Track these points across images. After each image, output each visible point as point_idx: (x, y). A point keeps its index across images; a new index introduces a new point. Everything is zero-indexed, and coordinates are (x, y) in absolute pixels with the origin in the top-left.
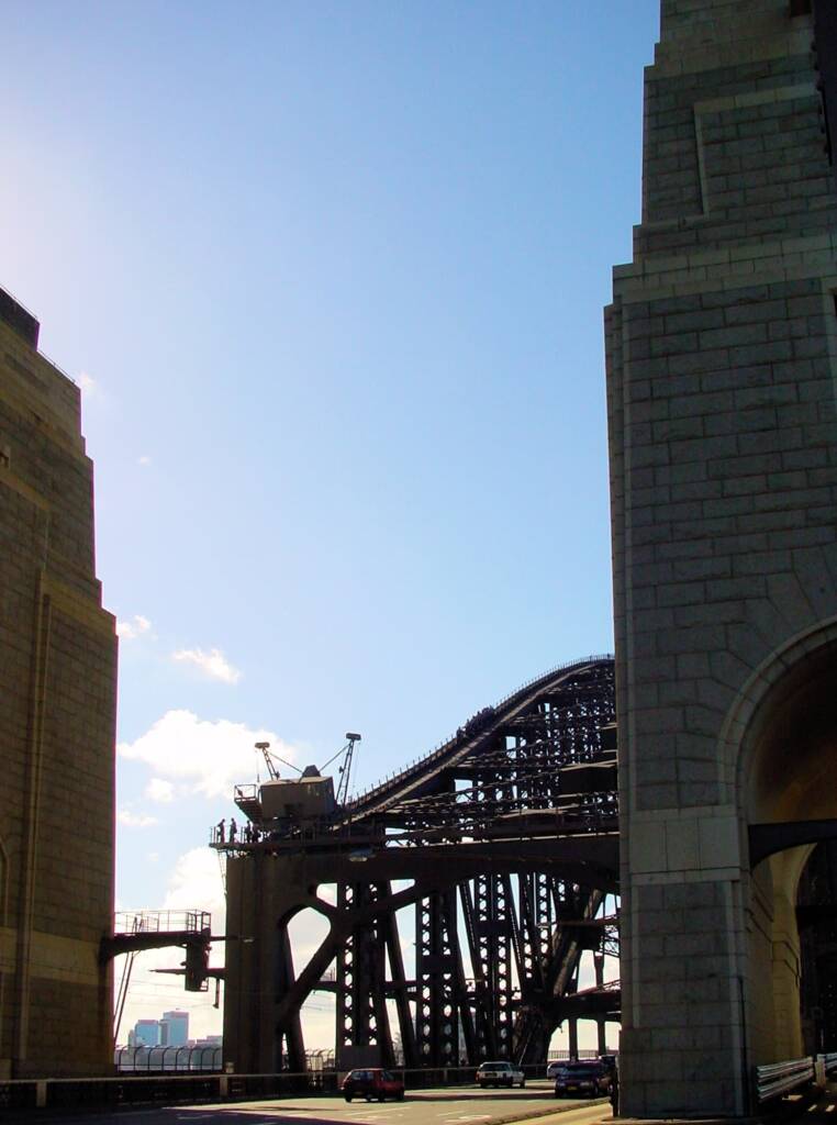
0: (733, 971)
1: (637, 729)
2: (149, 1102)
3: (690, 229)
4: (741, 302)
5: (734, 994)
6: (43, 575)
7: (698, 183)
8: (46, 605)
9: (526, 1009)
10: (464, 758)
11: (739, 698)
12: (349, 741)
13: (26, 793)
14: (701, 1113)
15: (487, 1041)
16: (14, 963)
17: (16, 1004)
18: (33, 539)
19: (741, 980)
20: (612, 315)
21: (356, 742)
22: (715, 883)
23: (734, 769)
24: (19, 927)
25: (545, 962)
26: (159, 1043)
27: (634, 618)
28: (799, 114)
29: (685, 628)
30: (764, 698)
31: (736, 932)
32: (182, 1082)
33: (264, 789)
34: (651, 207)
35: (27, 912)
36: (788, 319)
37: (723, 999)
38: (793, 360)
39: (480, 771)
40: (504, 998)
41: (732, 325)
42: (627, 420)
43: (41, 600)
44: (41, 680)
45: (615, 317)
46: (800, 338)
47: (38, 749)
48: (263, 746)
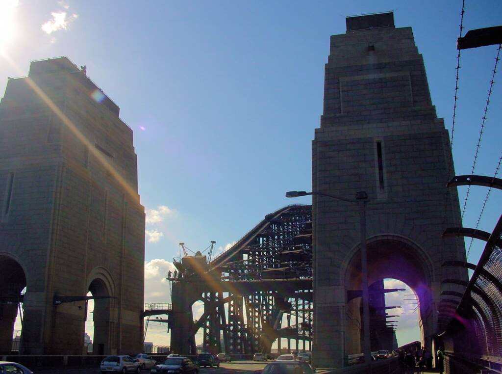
0: (342, 330)
3: (337, 118)
4: (351, 143)
5: (342, 336)
10: (246, 246)
12: (212, 243)
13: (121, 266)
16: (118, 319)
17: (118, 332)
19: (344, 333)
20: (314, 143)
21: (214, 244)
22: (338, 307)
23: (344, 276)
24: (119, 308)
25: (270, 317)
28: (370, 84)
31: (343, 319)
33: (183, 259)
34: (326, 110)
35: (121, 303)
36: (364, 149)
37: (339, 338)
41: (348, 150)
42: (318, 176)
46: (367, 155)
48: (182, 244)
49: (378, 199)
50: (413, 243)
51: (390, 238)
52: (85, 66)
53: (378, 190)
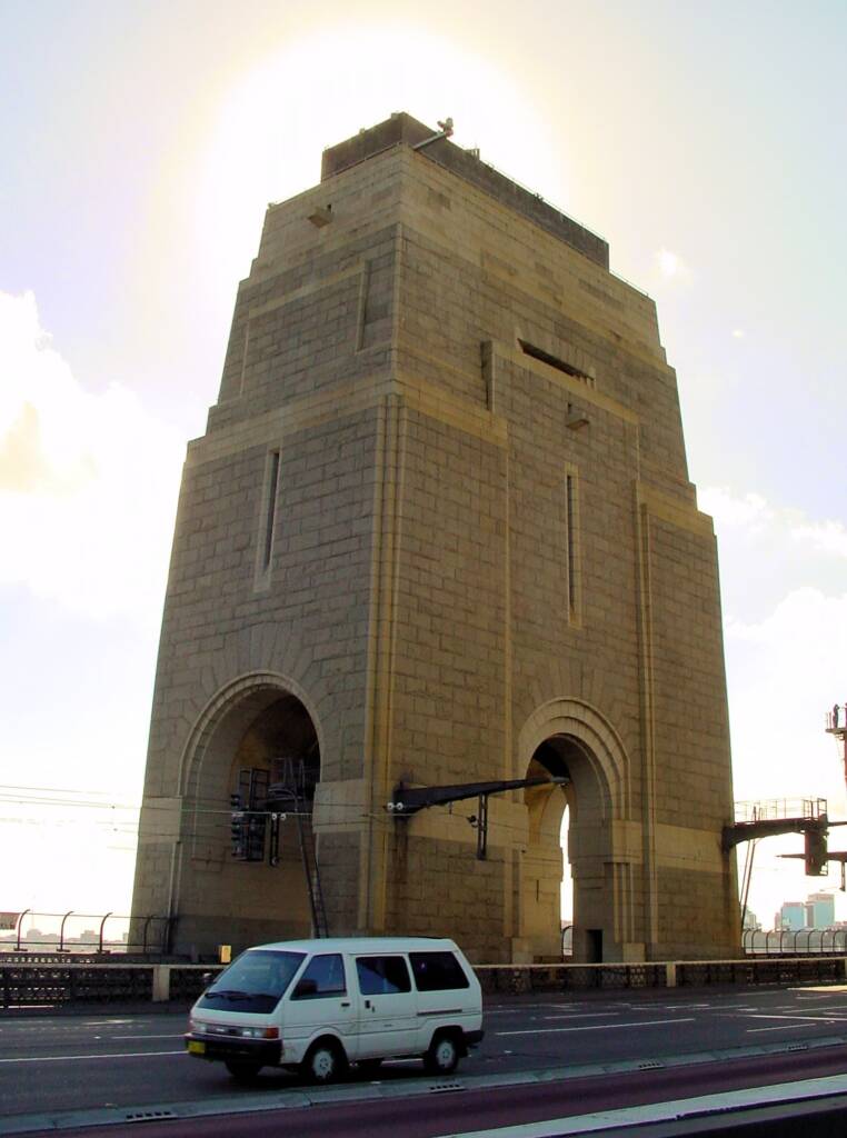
2: (775, 984)
6: (638, 487)
8: (644, 514)
13: (641, 693)
16: (640, 854)
17: (645, 893)
18: (625, 453)
24: (644, 820)
26: (806, 924)
32: (807, 964)
35: (650, 805)
43: (639, 509)
44: (646, 586)
47: (649, 652)
52: (449, 120)
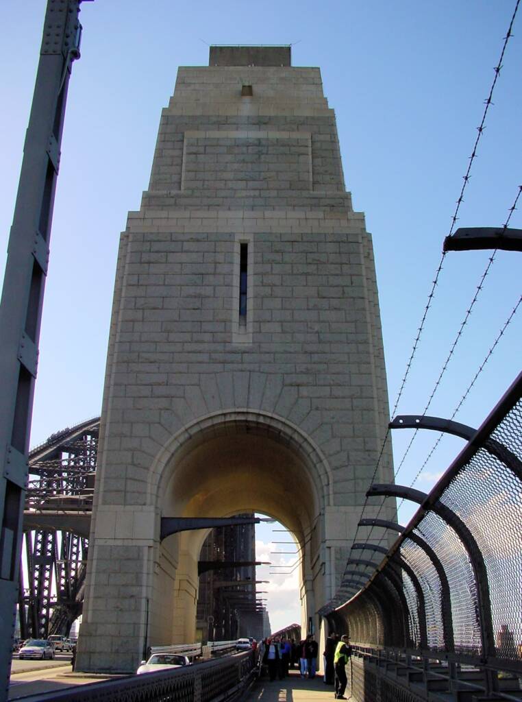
0: (144, 595)
1: (107, 461)
3: (172, 197)
4: (192, 240)
5: (143, 607)
7: (180, 174)
9: (59, 607)
10: (36, 462)
11: (163, 449)
14: (119, 671)
15: (33, 625)
19: (148, 600)
20: (124, 237)
22: (139, 547)
23: (156, 487)
25: (73, 581)
27: (113, 402)
28: (238, 146)
29: (140, 409)
30: (176, 451)
31: (148, 574)
34: (154, 183)
36: (215, 252)
37: (137, 610)
38: (214, 274)
39: (45, 470)
40: (45, 601)
41: (186, 252)
42: (123, 295)
45: (125, 238)
46: (219, 263)
49: (233, 344)
50: (295, 431)
51: (251, 418)
53: (235, 327)
